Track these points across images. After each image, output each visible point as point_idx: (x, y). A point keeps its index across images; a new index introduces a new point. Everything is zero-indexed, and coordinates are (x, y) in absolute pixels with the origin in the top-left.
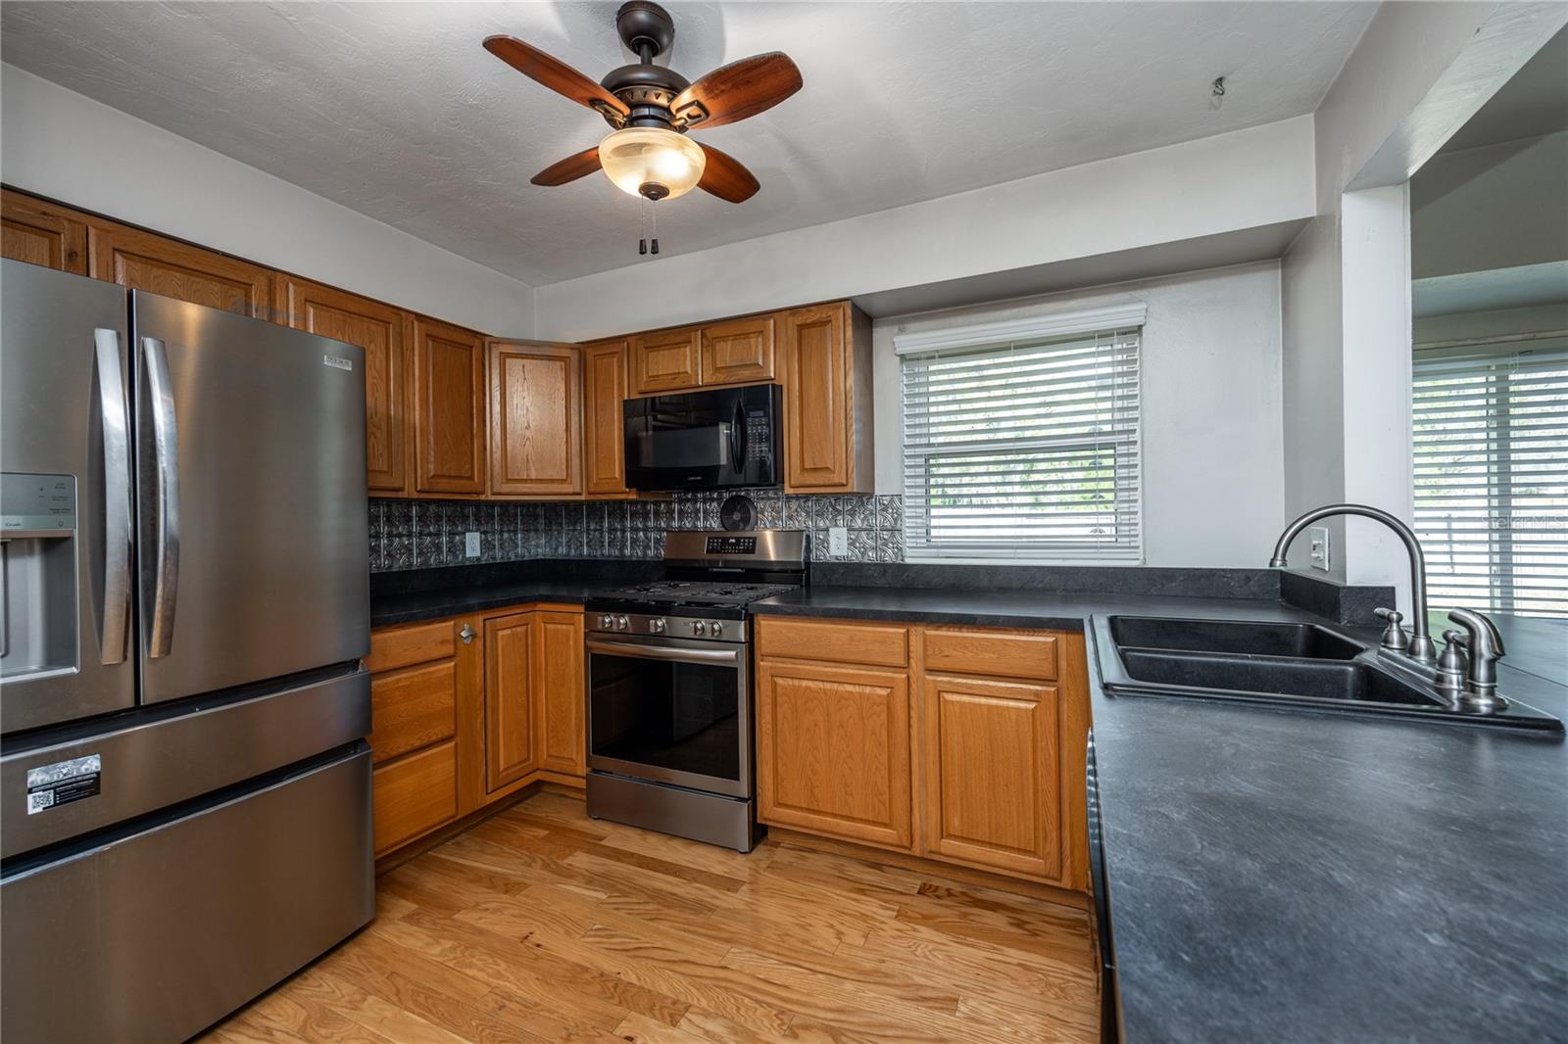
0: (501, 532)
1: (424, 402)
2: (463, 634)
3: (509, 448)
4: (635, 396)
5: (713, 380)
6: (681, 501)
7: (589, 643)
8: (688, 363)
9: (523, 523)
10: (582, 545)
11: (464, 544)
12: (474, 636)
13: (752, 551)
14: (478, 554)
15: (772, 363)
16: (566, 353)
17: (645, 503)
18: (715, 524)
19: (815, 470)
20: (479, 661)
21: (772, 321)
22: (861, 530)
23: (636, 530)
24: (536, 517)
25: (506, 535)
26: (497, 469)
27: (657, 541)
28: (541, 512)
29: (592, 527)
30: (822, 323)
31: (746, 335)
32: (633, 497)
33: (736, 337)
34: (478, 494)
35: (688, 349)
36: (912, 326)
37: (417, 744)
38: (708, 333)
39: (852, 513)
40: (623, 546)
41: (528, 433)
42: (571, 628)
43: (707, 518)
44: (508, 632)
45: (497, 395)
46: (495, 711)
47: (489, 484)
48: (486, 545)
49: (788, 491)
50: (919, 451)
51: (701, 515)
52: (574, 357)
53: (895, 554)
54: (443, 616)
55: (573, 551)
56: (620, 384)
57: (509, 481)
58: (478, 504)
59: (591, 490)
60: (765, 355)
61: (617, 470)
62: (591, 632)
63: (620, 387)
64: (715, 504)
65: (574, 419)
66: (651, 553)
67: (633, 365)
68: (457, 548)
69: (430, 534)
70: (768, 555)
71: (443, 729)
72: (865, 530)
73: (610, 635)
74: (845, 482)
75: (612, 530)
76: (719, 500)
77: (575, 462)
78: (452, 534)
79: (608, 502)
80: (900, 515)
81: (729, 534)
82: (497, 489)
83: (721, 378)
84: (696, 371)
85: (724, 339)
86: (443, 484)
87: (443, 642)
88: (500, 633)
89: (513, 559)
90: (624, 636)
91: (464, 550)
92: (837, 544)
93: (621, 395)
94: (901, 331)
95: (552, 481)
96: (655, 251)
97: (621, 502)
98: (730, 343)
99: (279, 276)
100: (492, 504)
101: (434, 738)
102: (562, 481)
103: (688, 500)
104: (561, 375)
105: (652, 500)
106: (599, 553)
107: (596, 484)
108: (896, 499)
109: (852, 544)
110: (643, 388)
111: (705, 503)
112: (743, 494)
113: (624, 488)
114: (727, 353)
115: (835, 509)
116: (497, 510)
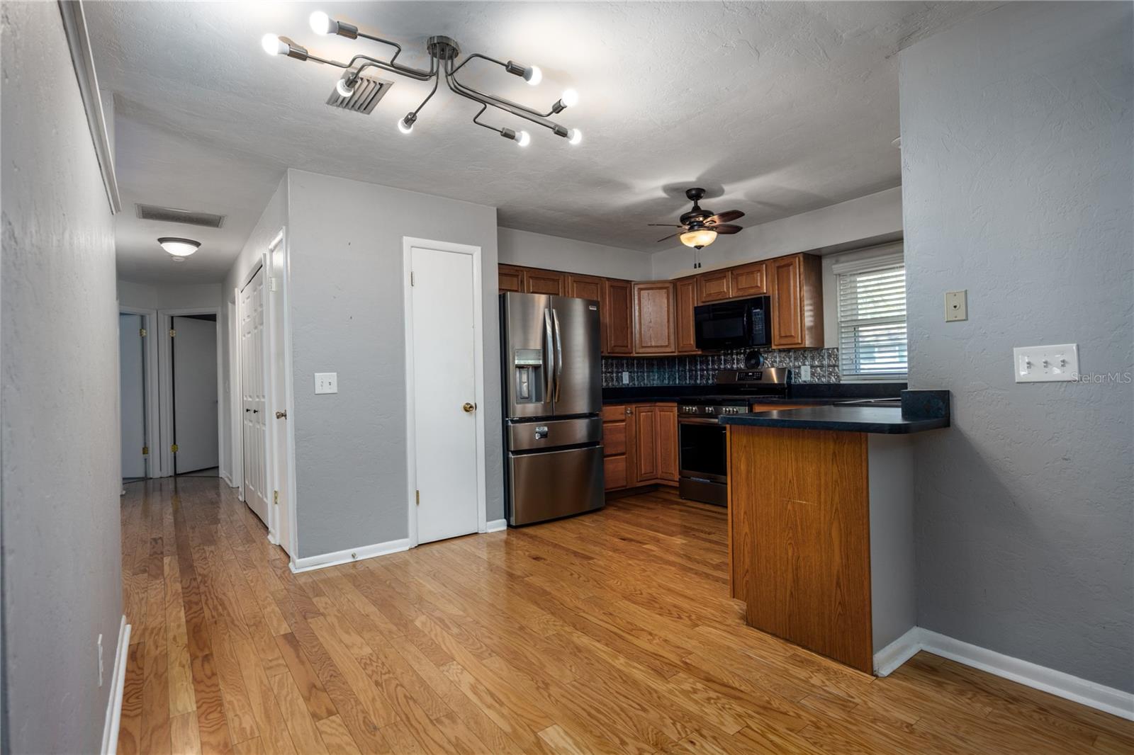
0: (637, 373)
1: (610, 315)
2: (628, 412)
3: (643, 332)
4: (700, 304)
5: (737, 295)
6: (725, 355)
7: (680, 419)
8: (725, 287)
9: (647, 368)
10: (675, 379)
11: (622, 377)
12: (632, 413)
13: (760, 378)
14: (627, 382)
15: (764, 284)
16: (667, 285)
17: (707, 356)
18: (742, 366)
19: (786, 337)
20: (634, 424)
21: (764, 266)
22: (817, 366)
23: (702, 370)
24: (653, 365)
25: (639, 374)
26: (637, 342)
27: (713, 376)
28: (655, 362)
29: (680, 369)
30: (788, 265)
31: (752, 273)
32: (700, 353)
33: (748, 273)
34: (630, 353)
35: (725, 281)
36: (843, 258)
37: (614, 453)
38: (734, 272)
39: (813, 358)
40: (696, 379)
41: (651, 325)
42: (672, 413)
43: (738, 363)
44: (644, 414)
45: (637, 308)
46: (640, 446)
47: (634, 349)
48: (631, 379)
49: (774, 347)
50: (849, 324)
51: (735, 361)
52: (671, 287)
53: (836, 379)
54: (621, 403)
55: (671, 383)
56: (693, 298)
57: (643, 347)
58: (627, 358)
59: (680, 350)
60: (762, 281)
61: (692, 341)
62: (681, 414)
63: (693, 300)
64: (742, 356)
65: (671, 316)
66: (710, 382)
67: (699, 288)
68: (619, 379)
69: (609, 372)
70: (773, 380)
71: (621, 449)
72: (819, 366)
73: (688, 414)
74: (800, 342)
75: (690, 370)
76: (744, 353)
77: (672, 337)
78: (617, 373)
79: (688, 356)
80: (838, 358)
81: (748, 371)
82: (638, 351)
83: (741, 293)
84: (730, 291)
85: (742, 275)
86: (617, 350)
87: (622, 414)
88: (642, 414)
89: (643, 385)
90: (695, 415)
91: (622, 381)
92: (805, 375)
93: (693, 303)
94: (837, 262)
95: (662, 346)
96: (700, 266)
97: (695, 356)
98: (744, 277)
99: (566, 274)
100: (634, 358)
101: (619, 452)
102: (667, 346)
103: (729, 354)
104: (665, 295)
105: (710, 354)
106: (684, 383)
107: (683, 347)
108: (835, 350)
109: (813, 374)
110: (704, 300)
111: (737, 355)
112: (756, 350)
113: (694, 348)
114: (744, 282)
115: (803, 356)
116: (635, 361)
